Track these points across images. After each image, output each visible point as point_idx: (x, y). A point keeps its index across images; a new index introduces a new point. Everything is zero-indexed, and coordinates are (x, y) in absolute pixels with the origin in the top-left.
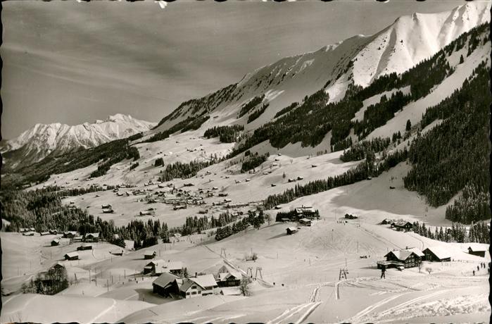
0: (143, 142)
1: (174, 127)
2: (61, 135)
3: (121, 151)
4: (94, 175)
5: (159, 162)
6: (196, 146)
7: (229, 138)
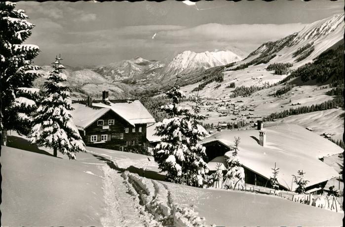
0: (230, 70)
1: (253, 61)
2: (190, 59)
3: (215, 75)
4: (196, 90)
5: (232, 85)
6: (259, 75)
7: (281, 72)
